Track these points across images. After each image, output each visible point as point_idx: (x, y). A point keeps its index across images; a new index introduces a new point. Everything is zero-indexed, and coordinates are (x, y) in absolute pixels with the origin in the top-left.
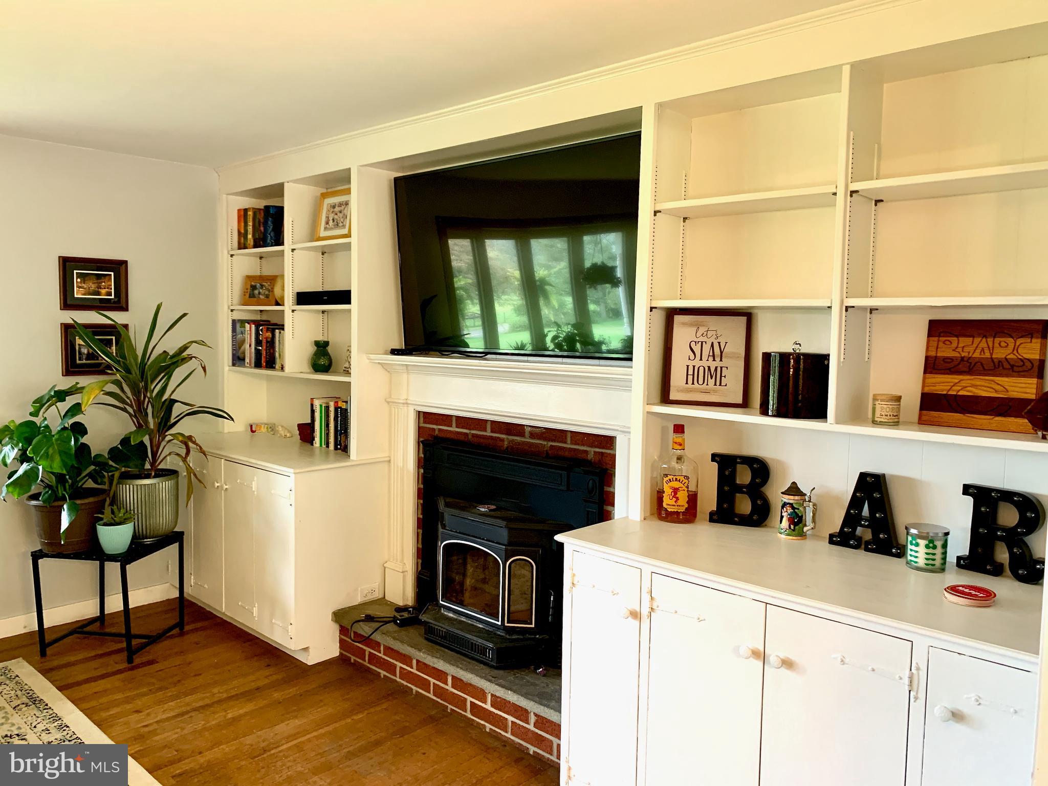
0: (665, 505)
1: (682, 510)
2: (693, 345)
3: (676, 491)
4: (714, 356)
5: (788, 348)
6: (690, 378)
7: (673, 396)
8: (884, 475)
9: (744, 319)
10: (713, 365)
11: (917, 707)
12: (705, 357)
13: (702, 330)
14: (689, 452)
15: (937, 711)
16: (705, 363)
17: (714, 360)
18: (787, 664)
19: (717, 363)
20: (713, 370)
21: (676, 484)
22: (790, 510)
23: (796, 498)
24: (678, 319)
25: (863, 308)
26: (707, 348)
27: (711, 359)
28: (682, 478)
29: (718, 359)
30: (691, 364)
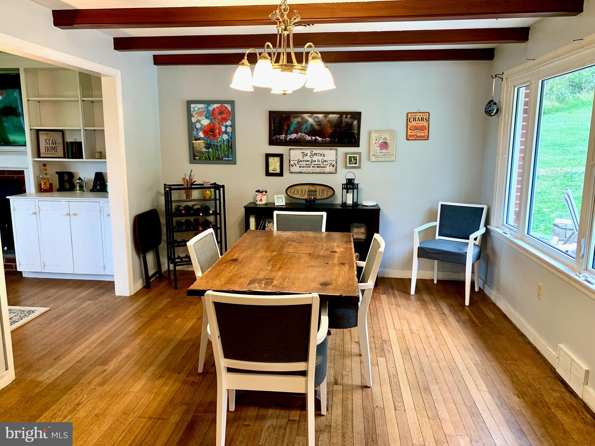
0: (42, 187)
1: (48, 188)
2: (46, 140)
3: (45, 183)
4: (53, 143)
5: (73, 141)
6: (47, 150)
7: (42, 156)
8: (101, 173)
9: (61, 133)
10: (53, 146)
11: (102, 216)
12: (50, 144)
13: (48, 136)
14: (48, 172)
15: (105, 215)
16: (51, 146)
17: (53, 144)
18: (75, 214)
19: (55, 145)
20: (53, 148)
21: (45, 181)
22: (79, 184)
23: (80, 181)
24: (40, 132)
25: (92, 130)
26: (51, 141)
27: (52, 144)
28: (47, 179)
29: (55, 144)
30: (46, 146)
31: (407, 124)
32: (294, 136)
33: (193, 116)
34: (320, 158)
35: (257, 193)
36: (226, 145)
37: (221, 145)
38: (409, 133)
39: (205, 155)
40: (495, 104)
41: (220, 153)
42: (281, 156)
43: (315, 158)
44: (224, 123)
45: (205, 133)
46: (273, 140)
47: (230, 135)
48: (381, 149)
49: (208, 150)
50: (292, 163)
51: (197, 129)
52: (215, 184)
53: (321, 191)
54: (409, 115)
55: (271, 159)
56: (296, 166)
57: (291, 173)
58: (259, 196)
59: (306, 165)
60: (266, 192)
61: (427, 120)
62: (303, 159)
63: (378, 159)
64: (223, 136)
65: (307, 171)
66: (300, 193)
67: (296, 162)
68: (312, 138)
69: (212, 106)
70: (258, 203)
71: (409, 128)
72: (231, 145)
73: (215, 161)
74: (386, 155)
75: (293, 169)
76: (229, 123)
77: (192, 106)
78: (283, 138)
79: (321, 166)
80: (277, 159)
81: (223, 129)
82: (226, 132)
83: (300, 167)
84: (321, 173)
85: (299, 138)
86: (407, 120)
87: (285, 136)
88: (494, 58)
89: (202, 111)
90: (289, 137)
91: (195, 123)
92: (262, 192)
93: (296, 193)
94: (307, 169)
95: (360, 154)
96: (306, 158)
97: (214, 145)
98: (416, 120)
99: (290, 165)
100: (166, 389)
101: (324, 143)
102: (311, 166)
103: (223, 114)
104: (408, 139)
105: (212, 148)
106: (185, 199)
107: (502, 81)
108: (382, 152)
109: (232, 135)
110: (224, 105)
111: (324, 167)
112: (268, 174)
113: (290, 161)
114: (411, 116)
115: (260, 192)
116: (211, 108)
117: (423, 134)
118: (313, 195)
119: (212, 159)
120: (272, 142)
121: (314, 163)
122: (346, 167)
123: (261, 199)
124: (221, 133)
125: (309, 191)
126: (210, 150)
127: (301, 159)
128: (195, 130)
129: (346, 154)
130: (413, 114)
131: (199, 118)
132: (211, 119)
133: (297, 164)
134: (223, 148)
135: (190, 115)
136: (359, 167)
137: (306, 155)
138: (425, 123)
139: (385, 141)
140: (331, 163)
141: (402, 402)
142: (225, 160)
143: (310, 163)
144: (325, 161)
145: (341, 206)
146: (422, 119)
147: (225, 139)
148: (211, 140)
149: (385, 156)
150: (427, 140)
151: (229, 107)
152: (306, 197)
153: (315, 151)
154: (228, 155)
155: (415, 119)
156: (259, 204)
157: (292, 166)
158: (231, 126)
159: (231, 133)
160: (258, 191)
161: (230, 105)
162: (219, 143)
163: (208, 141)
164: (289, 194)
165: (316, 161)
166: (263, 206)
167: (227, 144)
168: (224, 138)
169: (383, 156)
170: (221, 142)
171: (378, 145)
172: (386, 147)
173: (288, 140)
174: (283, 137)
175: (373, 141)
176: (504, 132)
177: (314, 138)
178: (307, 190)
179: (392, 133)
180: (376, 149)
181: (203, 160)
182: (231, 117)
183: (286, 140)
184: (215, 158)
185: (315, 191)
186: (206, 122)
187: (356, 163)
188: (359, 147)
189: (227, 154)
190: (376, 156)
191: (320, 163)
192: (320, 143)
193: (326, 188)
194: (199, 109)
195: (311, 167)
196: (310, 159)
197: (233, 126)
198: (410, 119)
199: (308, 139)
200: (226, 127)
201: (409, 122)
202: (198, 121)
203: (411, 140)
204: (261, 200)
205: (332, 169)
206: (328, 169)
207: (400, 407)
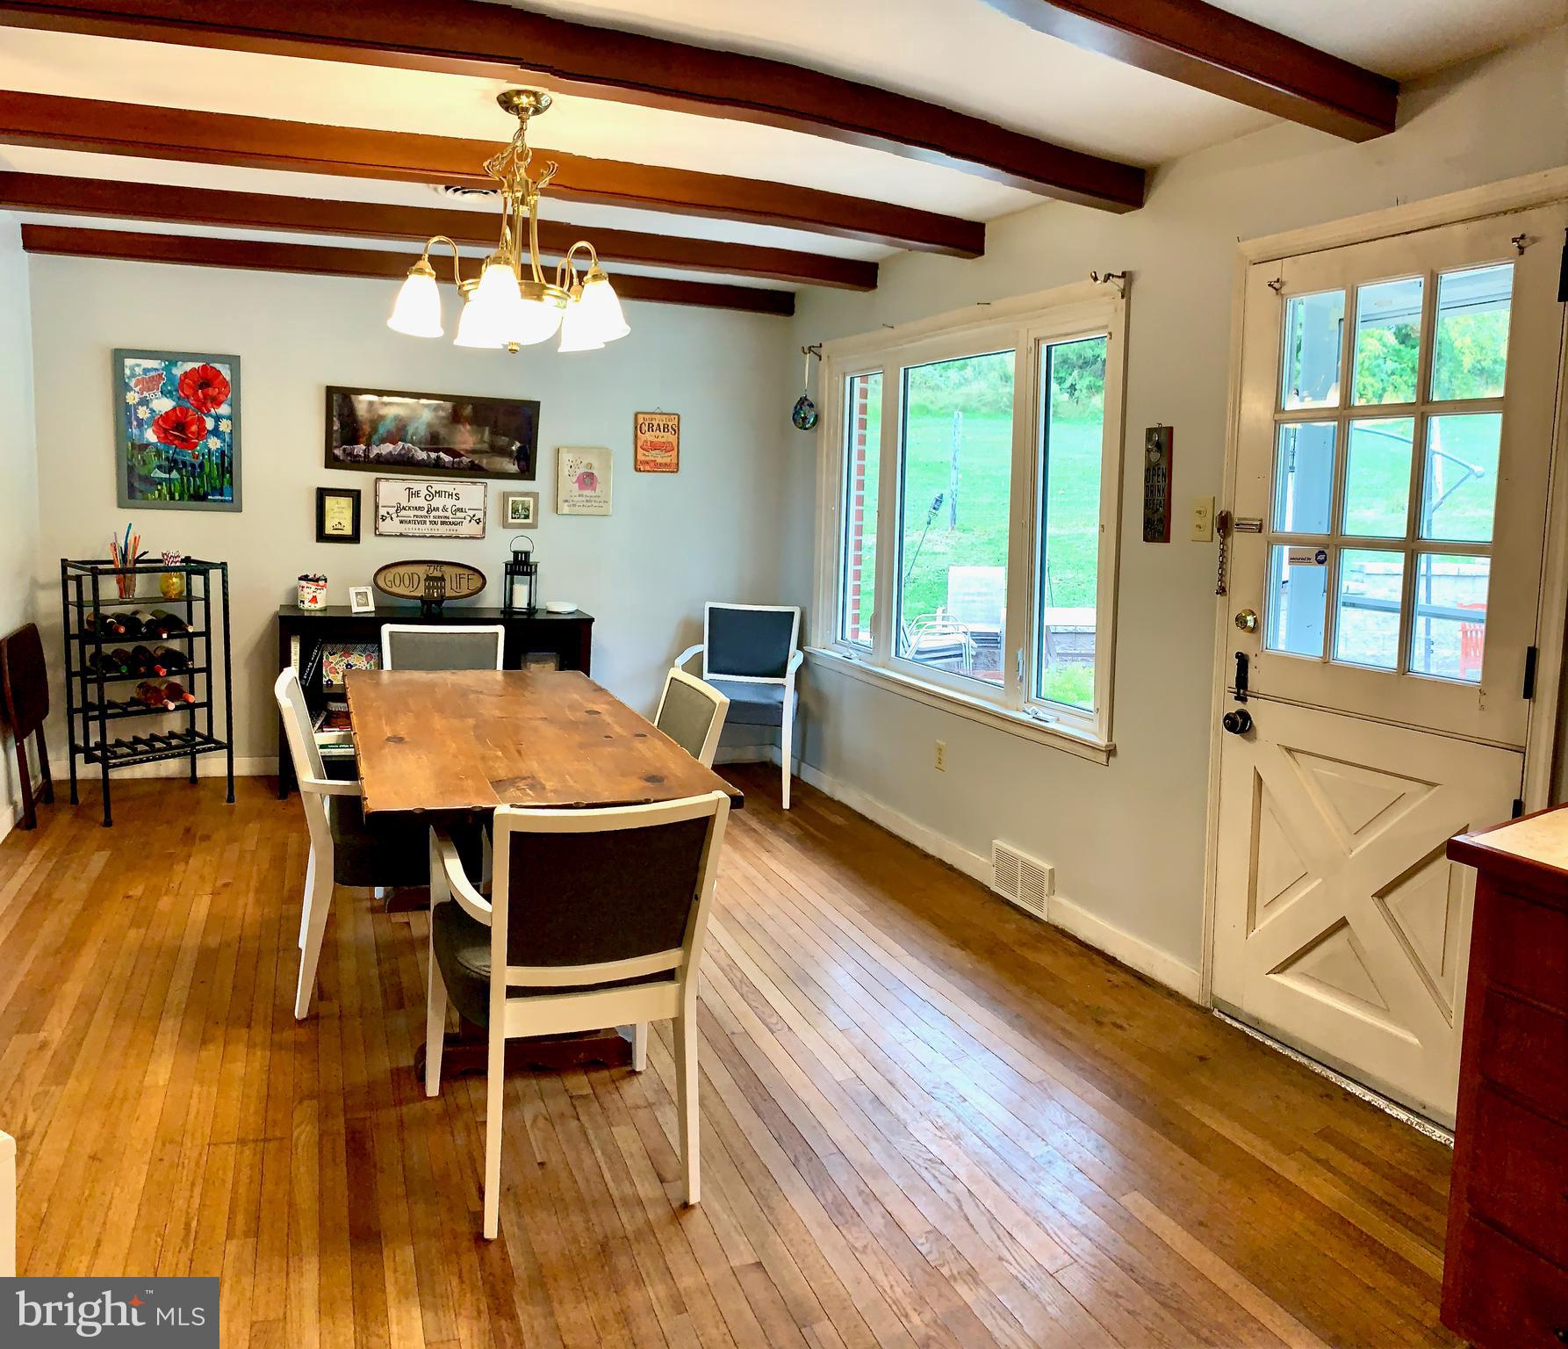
31: (636, 436)
32: (386, 448)
33: (130, 389)
34: (449, 502)
35: (303, 583)
36: (217, 464)
37: (202, 465)
38: (640, 457)
39: (159, 487)
40: (811, 405)
41: (198, 483)
42: (355, 495)
43: (437, 502)
44: (212, 409)
45: (163, 433)
46: (336, 458)
47: (227, 439)
48: (581, 488)
49: (167, 476)
50: (382, 511)
51: (140, 423)
52: (187, 560)
53: (454, 579)
54: (640, 417)
55: (330, 502)
56: (392, 519)
57: (381, 535)
58: (308, 591)
59: (415, 518)
60: (326, 580)
61: (675, 431)
62: (409, 505)
63: (576, 510)
64: (209, 440)
65: (417, 533)
66: (407, 582)
67: (392, 511)
68: (429, 456)
69: (182, 365)
70: (307, 605)
71: (639, 445)
72: (231, 464)
73: (186, 503)
74: (591, 501)
75: (385, 527)
76: (224, 409)
77: (129, 362)
78: (361, 453)
79: (450, 520)
80: (346, 503)
81: (210, 424)
82: (216, 432)
83: (401, 522)
84: (450, 537)
85: (399, 454)
86: (636, 428)
87: (364, 447)
88: (794, 312)
89: (153, 377)
90: (375, 451)
91: (136, 406)
92: (317, 580)
93: (397, 583)
94: (417, 526)
95: (535, 496)
96: (416, 502)
97: (184, 464)
98: (654, 428)
99: (376, 516)
100: (239, 1068)
101: (457, 468)
102: (427, 520)
103: (209, 386)
104: (637, 470)
105: (179, 471)
106: (117, 598)
107: (820, 360)
108: (582, 496)
109: (231, 439)
110: (211, 365)
111: (456, 525)
112: (322, 536)
113: (377, 507)
114: (644, 419)
115: (311, 580)
116: (178, 371)
117: (667, 460)
118: (437, 588)
119: (177, 497)
120: (332, 462)
121: (434, 513)
122: (505, 525)
123: (315, 597)
124: (202, 433)
125: (428, 578)
126: (175, 474)
127: (404, 504)
128: (135, 423)
129: (505, 496)
130: (647, 416)
131: (145, 394)
132: (179, 398)
133: (394, 516)
134: (207, 469)
135: (120, 385)
136: (533, 526)
137: (417, 494)
138: (669, 437)
139: (590, 471)
140: (474, 516)
141: (775, 1014)
142: (215, 501)
143: (424, 513)
144: (461, 510)
145: (502, 612)
146: (666, 428)
147: (213, 448)
148: (178, 450)
149: (590, 504)
150: (677, 472)
151: (225, 372)
152: (420, 592)
153: (437, 487)
154: (222, 489)
155: (651, 427)
156: (309, 608)
157: (384, 520)
158: (229, 418)
159: (231, 433)
160: (305, 578)
161: (227, 366)
162: (197, 458)
163: (168, 452)
164: (381, 583)
165: (440, 510)
166: (319, 614)
167: (219, 461)
168: (210, 446)
169: (585, 503)
170: (203, 455)
171: (575, 479)
172: (592, 483)
173: (371, 457)
174: (359, 449)
175: (565, 470)
176: (828, 461)
177: (433, 455)
178: (423, 577)
179: (604, 453)
180: (569, 486)
181: (155, 499)
182: (229, 396)
183: (366, 456)
184: (186, 497)
185: (442, 579)
186: (164, 405)
187: (527, 517)
188: (534, 479)
189: (218, 484)
190: (571, 503)
191: (449, 514)
192: (448, 468)
193: (466, 572)
194: (146, 371)
195: (428, 523)
196: (425, 504)
197: (235, 418)
198: (641, 428)
199: (420, 458)
200: (218, 418)
201: (639, 432)
202: (144, 402)
203: (644, 471)
204: (314, 600)
205: (475, 529)
206: (468, 528)
207: (777, 1023)
